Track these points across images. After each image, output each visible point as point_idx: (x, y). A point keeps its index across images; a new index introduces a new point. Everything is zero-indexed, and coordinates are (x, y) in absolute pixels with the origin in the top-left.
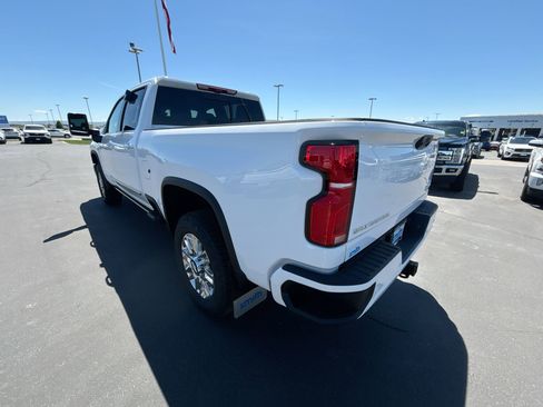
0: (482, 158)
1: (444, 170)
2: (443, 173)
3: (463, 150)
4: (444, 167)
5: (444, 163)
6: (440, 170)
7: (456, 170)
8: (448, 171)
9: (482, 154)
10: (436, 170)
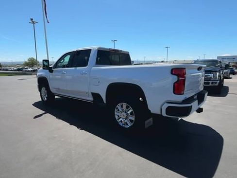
0: (231, 78)
1: (211, 83)
2: (210, 85)
3: (218, 73)
4: (211, 82)
5: (210, 80)
6: (209, 83)
7: (216, 83)
8: (212, 83)
9: (231, 76)
10: (205, 83)
